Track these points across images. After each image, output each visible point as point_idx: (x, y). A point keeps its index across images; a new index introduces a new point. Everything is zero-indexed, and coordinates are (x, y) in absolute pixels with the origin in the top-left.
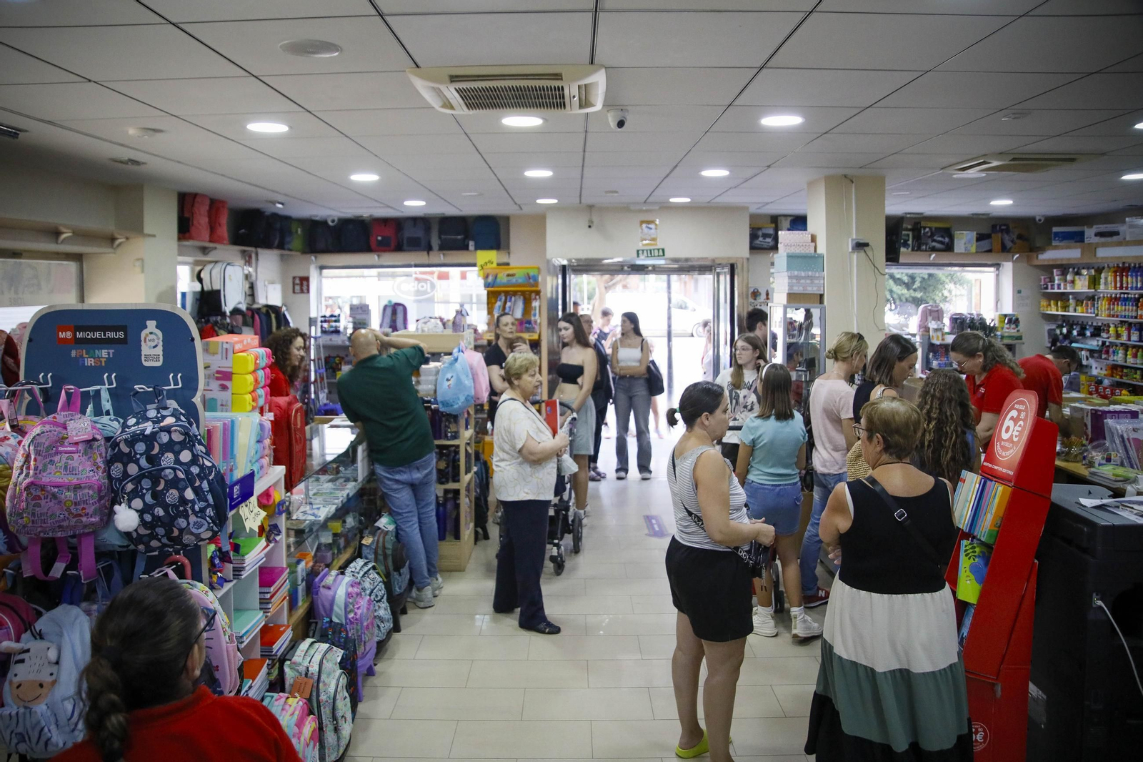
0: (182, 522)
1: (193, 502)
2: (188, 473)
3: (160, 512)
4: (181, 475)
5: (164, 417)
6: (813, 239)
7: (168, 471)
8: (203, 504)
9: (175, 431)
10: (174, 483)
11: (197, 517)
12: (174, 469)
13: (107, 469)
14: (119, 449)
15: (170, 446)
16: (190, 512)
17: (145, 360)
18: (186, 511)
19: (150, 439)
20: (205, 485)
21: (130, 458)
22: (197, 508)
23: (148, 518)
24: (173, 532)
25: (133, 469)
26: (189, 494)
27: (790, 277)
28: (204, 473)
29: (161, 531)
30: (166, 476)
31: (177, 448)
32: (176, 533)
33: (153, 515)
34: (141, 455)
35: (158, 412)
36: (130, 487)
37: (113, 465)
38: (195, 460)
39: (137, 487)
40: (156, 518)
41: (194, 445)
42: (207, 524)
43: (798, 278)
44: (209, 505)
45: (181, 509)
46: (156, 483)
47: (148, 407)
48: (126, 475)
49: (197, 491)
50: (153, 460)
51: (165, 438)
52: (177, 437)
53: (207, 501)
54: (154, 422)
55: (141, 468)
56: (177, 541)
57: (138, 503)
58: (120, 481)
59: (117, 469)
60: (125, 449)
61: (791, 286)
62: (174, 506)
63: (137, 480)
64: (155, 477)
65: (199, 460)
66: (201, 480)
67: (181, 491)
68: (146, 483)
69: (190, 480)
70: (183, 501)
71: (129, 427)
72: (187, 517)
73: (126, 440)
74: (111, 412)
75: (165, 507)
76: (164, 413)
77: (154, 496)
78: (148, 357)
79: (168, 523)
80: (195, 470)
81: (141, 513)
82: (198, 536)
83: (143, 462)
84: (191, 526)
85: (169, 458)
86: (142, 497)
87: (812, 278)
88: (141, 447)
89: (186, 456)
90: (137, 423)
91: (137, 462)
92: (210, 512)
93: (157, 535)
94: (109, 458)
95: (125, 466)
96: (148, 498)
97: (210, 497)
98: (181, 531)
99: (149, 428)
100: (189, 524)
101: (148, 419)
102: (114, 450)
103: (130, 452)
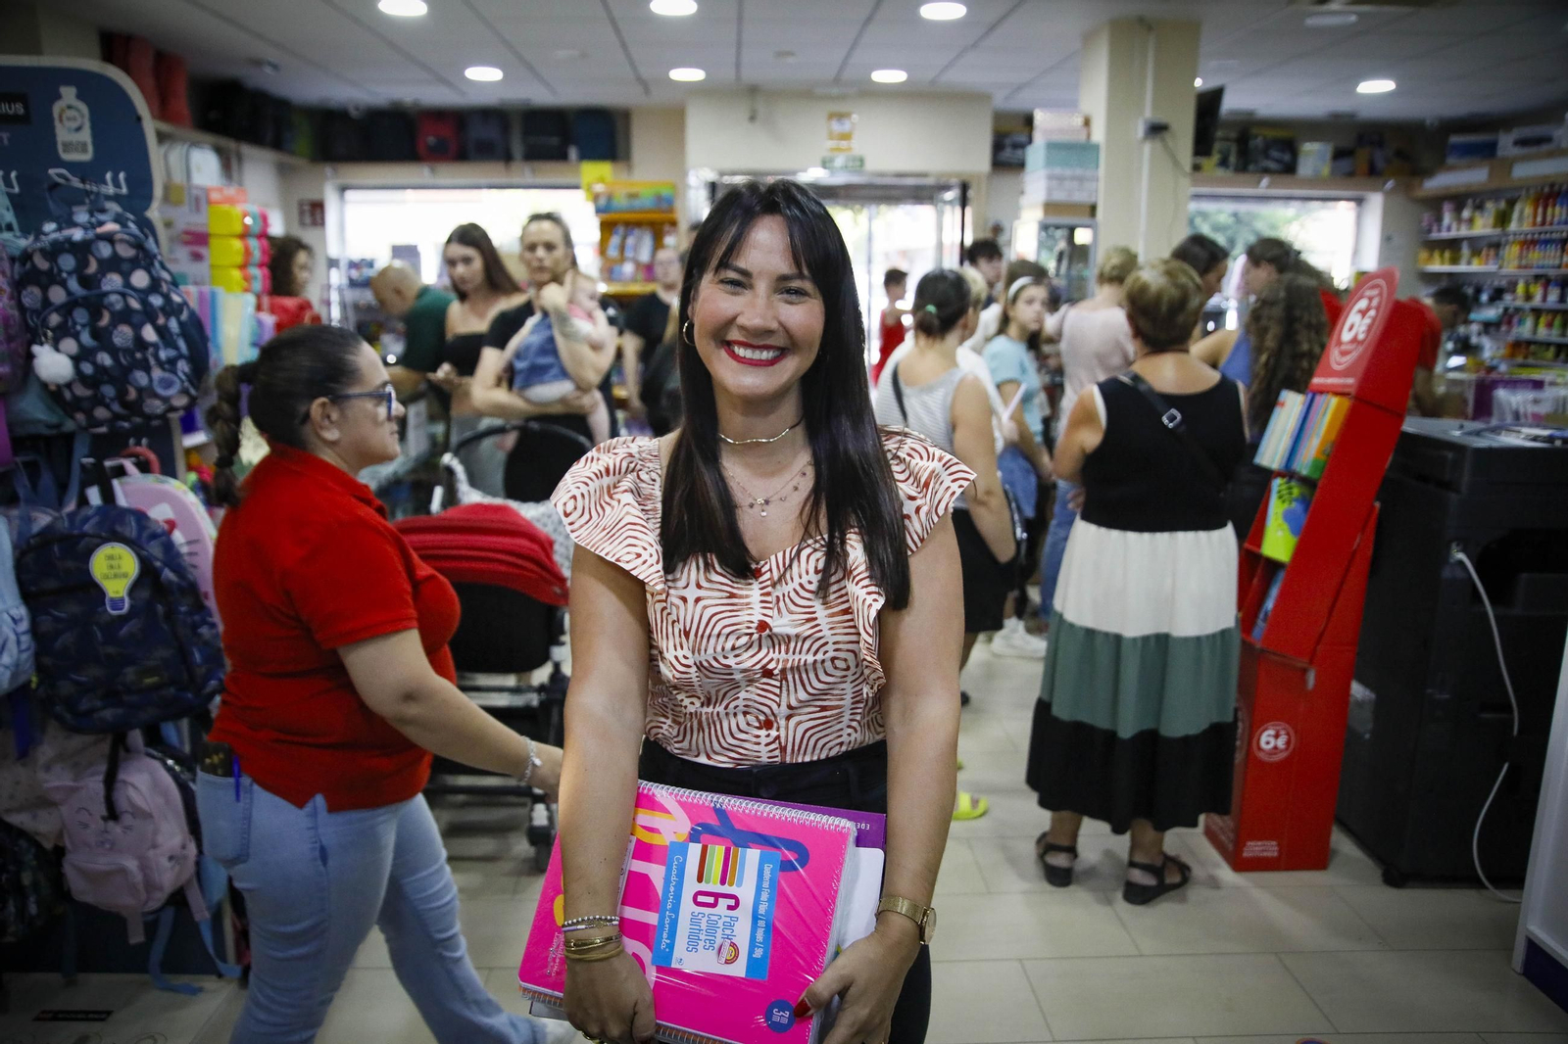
0: (141, 377)
1: (155, 346)
2: (144, 302)
3: (105, 359)
4: (135, 304)
5: (101, 224)
6: (1087, 123)
7: (113, 298)
8: (172, 353)
9: (122, 241)
10: (125, 316)
11: (164, 369)
12: (124, 295)
13: (16, 294)
14: (34, 266)
15: (114, 264)
16: (152, 362)
17: (64, 151)
18: (146, 360)
19: (82, 250)
20: (173, 325)
21: (54, 278)
22: (163, 355)
23: (87, 368)
24: (127, 392)
25: (57, 295)
26: (149, 334)
27: (1050, 178)
28: (171, 309)
29: (109, 391)
30: (112, 305)
31: (125, 267)
32: (133, 394)
33: (94, 363)
34: (70, 273)
35: (92, 215)
36: (55, 319)
37: (25, 288)
38: (155, 286)
39: (66, 322)
40: (100, 369)
41: (152, 264)
42: (178, 381)
43: (1061, 179)
44: (181, 356)
45: (138, 355)
46: (95, 315)
47: (75, 209)
48: (46, 302)
49: (162, 332)
50: (86, 282)
51: (105, 250)
52: (126, 252)
53: (177, 348)
54: (85, 229)
55: (69, 293)
56: (134, 408)
57: (70, 345)
58: (37, 312)
59: (32, 296)
60: (43, 264)
61: (1049, 190)
62: (127, 351)
63: (67, 309)
64: (95, 305)
65: (160, 286)
66: (167, 316)
67: (137, 328)
68: (81, 316)
69: (149, 314)
70: (140, 343)
71: (46, 234)
72: (147, 369)
73: (42, 251)
74: (15, 226)
75: (113, 351)
76: (102, 217)
77: (96, 334)
78: (68, 147)
79: (120, 377)
80: (156, 301)
81: (76, 360)
82: (165, 400)
83: (73, 284)
84: (155, 383)
85: (113, 281)
86: (76, 336)
87: (1081, 179)
88: (67, 262)
89: (140, 279)
90: (59, 229)
91: (63, 284)
92: (183, 366)
93: (103, 397)
94: (17, 277)
95: (45, 289)
96: (86, 338)
97: (182, 344)
98: (140, 390)
99: (78, 235)
100: (151, 380)
101: (75, 225)
102: (24, 265)
103: (51, 269)
